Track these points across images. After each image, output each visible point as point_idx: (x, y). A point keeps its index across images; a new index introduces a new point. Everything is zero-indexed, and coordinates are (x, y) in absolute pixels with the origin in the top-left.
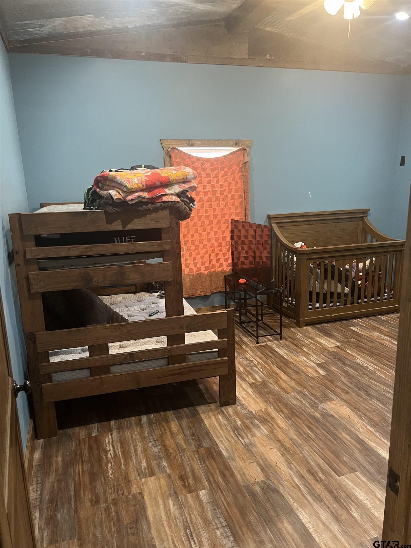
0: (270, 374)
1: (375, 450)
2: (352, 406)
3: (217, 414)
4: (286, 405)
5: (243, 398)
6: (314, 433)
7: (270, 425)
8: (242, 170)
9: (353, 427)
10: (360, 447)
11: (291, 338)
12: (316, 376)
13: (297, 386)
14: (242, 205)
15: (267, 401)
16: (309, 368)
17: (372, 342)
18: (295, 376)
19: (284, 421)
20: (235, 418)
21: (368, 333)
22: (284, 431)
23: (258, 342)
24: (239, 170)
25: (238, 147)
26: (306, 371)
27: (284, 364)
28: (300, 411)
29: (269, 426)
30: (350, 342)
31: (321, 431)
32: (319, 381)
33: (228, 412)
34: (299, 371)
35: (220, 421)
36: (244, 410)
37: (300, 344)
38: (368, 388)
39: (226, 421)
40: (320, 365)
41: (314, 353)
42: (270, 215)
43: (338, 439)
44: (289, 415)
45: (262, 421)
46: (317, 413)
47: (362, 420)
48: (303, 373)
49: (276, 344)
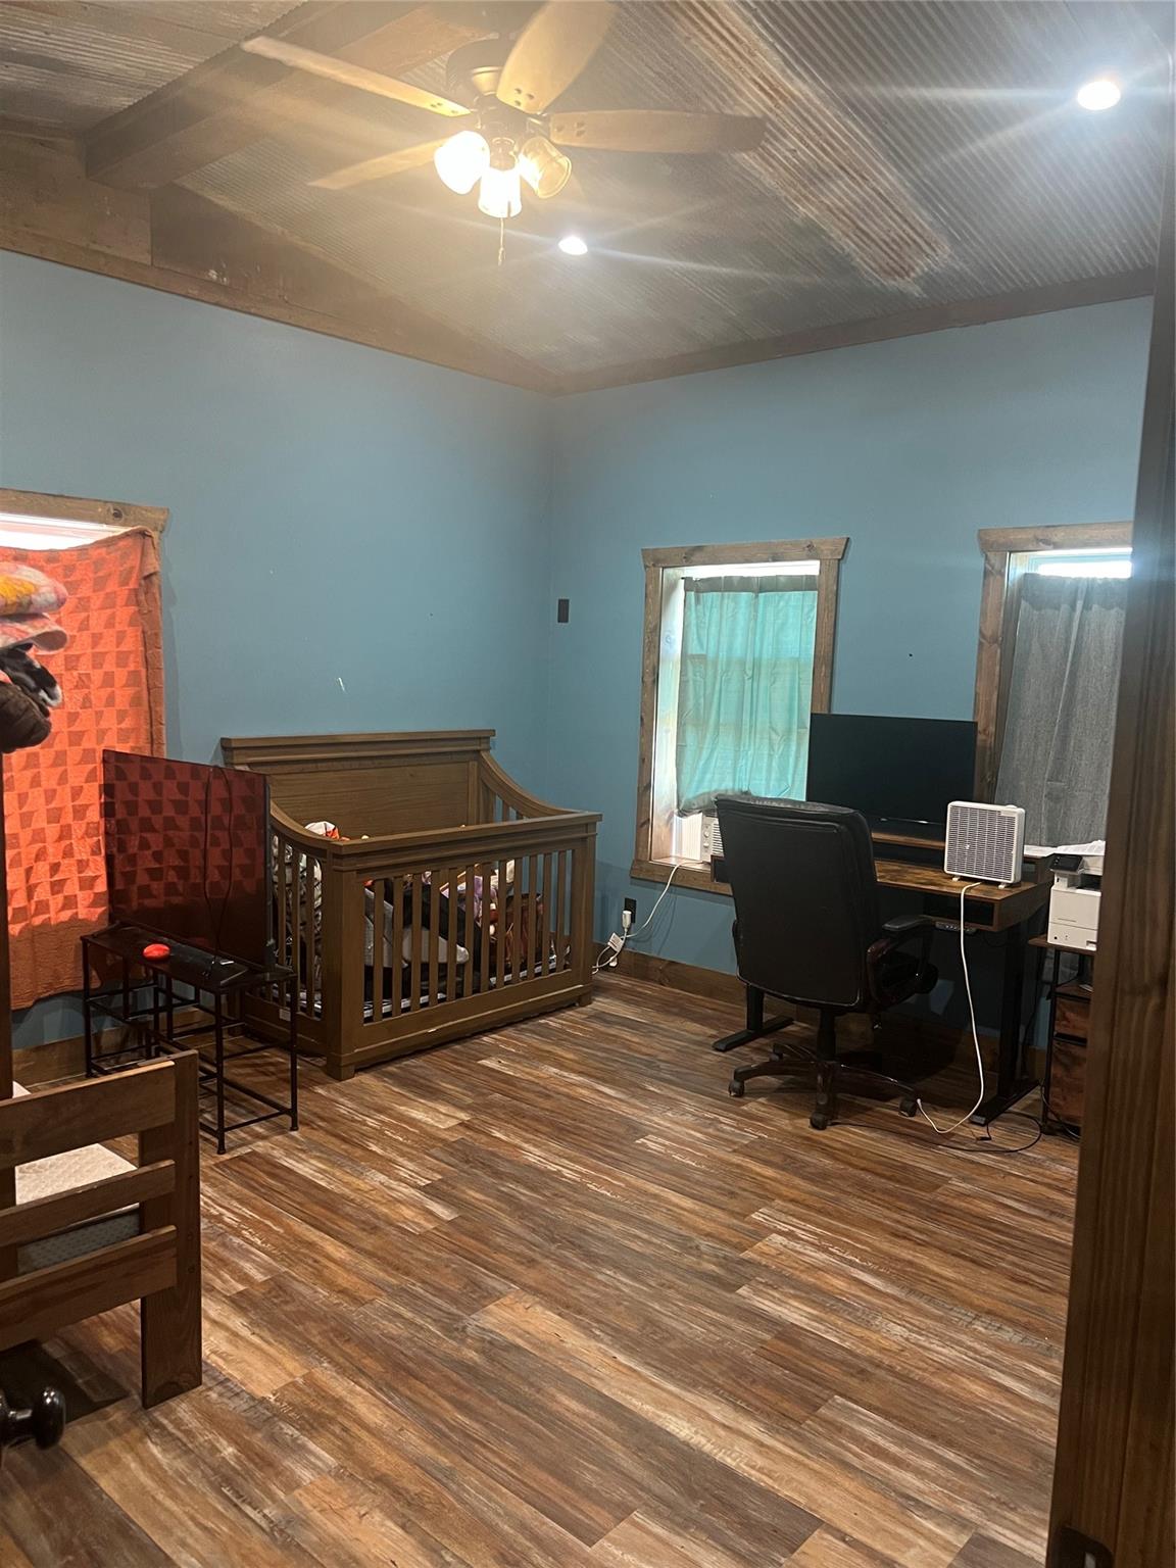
0: (289, 1250)
1: (657, 1423)
2: (557, 1301)
3: (141, 1440)
4: (367, 1345)
5: (220, 1356)
6: (480, 1418)
7: (337, 1430)
8: (136, 596)
9: (582, 1369)
10: (618, 1429)
11: (322, 1119)
12: (430, 1227)
13: (385, 1271)
14: (140, 704)
15: (303, 1347)
16: (403, 1208)
17: (548, 1097)
18: (369, 1242)
19: (378, 1402)
20: (210, 1436)
21: (528, 1070)
22: (388, 1439)
23: (221, 1150)
24: (128, 599)
25: (124, 525)
26: (397, 1217)
27: (323, 1207)
28: (416, 1356)
29: (334, 1434)
30: (490, 1105)
31: (496, 1407)
32: (445, 1243)
33: (178, 1423)
34: (376, 1221)
35: (159, 1466)
36: (236, 1400)
37: (354, 1134)
38: (582, 1235)
39: (180, 1457)
40: (431, 1191)
41: (403, 1155)
42: (229, 740)
43: (553, 1420)
44: (388, 1377)
45: (307, 1422)
46: (470, 1347)
47: (596, 1338)
48: (391, 1224)
49: (281, 1146)
